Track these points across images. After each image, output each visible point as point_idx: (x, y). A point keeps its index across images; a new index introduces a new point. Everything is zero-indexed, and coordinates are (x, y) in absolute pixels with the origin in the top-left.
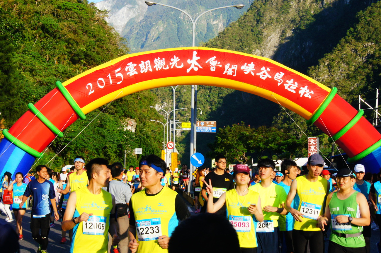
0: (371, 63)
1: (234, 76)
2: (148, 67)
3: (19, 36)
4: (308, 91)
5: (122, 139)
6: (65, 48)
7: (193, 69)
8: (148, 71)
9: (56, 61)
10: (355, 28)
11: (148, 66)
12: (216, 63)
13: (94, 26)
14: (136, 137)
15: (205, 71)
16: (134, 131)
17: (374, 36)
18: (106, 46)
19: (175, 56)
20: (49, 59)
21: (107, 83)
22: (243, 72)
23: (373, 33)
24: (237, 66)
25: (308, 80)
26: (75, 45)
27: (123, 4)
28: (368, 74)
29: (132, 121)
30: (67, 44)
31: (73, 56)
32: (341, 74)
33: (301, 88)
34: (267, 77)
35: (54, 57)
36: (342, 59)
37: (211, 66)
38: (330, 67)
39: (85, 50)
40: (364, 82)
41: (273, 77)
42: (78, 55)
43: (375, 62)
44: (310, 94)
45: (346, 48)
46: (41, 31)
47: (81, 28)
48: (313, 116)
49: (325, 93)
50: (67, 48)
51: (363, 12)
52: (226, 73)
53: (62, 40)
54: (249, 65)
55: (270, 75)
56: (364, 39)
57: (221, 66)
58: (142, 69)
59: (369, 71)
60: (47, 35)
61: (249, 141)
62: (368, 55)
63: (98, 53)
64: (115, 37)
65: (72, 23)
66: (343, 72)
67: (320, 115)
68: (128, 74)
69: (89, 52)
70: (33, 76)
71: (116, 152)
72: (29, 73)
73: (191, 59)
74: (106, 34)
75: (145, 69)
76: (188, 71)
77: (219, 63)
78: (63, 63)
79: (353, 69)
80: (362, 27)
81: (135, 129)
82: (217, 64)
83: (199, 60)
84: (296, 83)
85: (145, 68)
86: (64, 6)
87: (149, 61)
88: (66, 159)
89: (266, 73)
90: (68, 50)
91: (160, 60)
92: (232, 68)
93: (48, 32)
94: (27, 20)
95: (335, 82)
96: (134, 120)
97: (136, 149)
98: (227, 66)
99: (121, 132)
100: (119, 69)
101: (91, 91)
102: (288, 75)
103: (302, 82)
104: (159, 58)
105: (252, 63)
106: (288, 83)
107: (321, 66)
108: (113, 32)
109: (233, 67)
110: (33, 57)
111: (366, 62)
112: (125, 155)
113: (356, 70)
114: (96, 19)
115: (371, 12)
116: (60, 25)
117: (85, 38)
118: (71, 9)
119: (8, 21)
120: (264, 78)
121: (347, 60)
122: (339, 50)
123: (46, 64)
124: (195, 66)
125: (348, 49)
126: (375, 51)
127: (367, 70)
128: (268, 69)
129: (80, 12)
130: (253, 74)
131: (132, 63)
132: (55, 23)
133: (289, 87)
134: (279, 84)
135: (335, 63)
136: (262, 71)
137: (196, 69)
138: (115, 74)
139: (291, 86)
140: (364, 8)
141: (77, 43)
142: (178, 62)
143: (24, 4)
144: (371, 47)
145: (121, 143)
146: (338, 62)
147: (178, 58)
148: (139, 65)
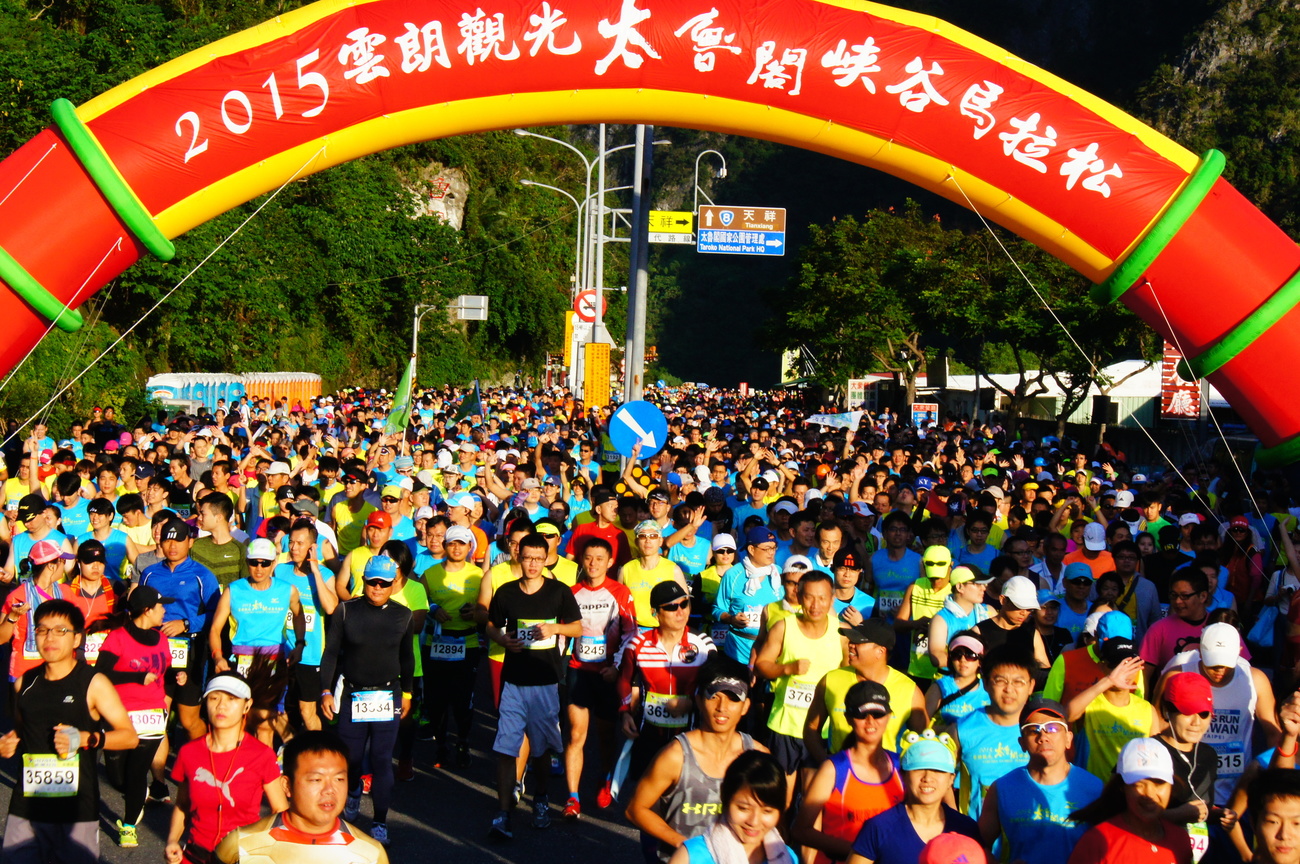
1: (791, 93)
2: (435, 48)
4: (1099, 165)
5: (404, 253)
7: (620, 59)
8: (434, 64)
11: (434, 43)
12: (719, 38)
14: (466, 242)
15: (671, 70)
16: (454, 219)
19: (546, 6)
21: (264, 112)
22: (828, 76)
24: (804, 52)
25: (1101, 119)
29: (449, 176)
33: (1072, 153)
34: (932, 102)
37: (695, 48)
41: (955, 101)
44: (1109, 180)
48: (1116, 272)
49: (1172, 176)
52: (761, 82)
54: (855, 48)
55: (943, 95)
57: (737, 51)
58: (407, 56)
61: (926, 293)
67: (1145, 269)
68: (348, 75)
71: (377, 310)
73: (615, 18)
75: (419, 57)
76: (601, 67)
77: (730, 38)
81: (461, 213)
82: (723, 43)
83: (646, 20)
84: (1051, 132)
85: (422, 51)
87: (436, 25)
88: (155, 346)
89: (928, 86)
91: (483, 19)
92: (783, 63)
96: (458, 174)
97: (463, 300)
98: (764, 53)
99: (399, 227)
100: (313, 56)
101: (196, 145)
102: (1020, 96)
103: (1077, 127)
104: (480, 13)
105: (870, 41)
106: (1014, 131)
109: (788, 58)
112: (417, 322)
120: (917, 107)
124: (632, 48)
128: (937, 69)
130: (870, 87)
131: (365, 30)
133: (1021, 147)
134: (978, 134)
136: (912, 75)
137: (634, 62)
138: (296, 75)
139: (1028, 141)
142: (558, 31)
145: (401, 271)
147: (558, 13)
148: (398, 40)
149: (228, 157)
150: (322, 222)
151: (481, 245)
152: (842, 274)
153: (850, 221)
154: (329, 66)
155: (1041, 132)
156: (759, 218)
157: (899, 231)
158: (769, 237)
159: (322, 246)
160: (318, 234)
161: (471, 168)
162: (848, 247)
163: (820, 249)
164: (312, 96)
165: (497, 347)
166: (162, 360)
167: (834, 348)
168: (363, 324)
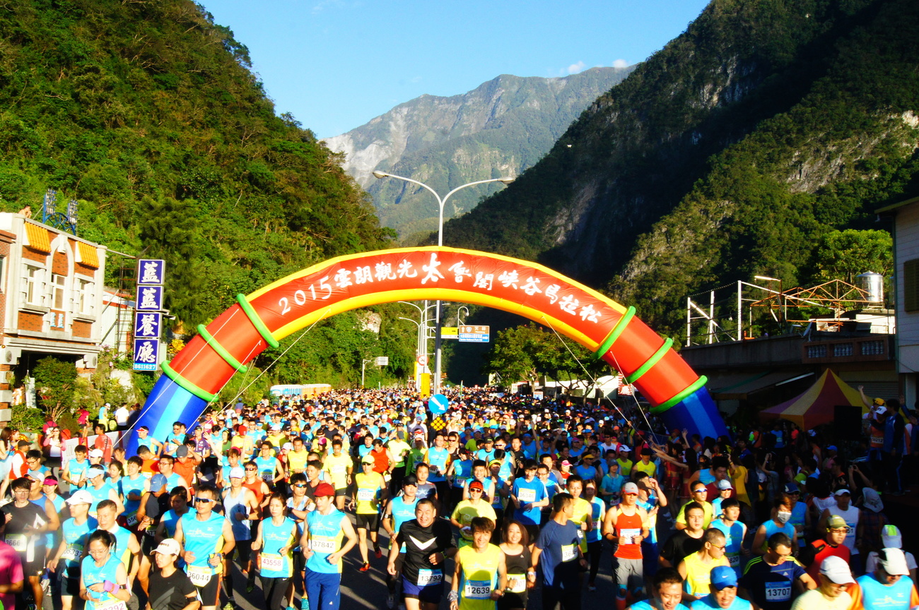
0: (728, 230)
1: (489, 289)
3: (214, 192)
4: (594, 311)
5: (359, 343)
6: (281, 207)
7: (430, 279)
8: (367, 281)
9: (267, 228)
10: (705, 180)
11: (367, 274)
12: (464, 271)
13: (324, 175)
14: (380, 338)
15: (448, 282)
16: (376, 330)
17: (733, 192)
18: (341, 204)
19: (405, 261)
20: (258, 223)
22: (501, 284)
23: (731, 188)
25: (593, 297)
26: (296, 204)
27: (371, 139)
28: (723, 245)
29: (375, 316)
30: (284, 201)
31: (293, 219)
32: (685, 246)
33: (584, 308)
34: (536, 292)
35: (266, 221)
36: (686, 223)
37: (456, 275)
38: (669, 235)
39: (310, 210)
40: (717, 257)
41: (544, 291)
42: (300, 218)
43: (734, 229)
44: (597, 317)
45: (692, 207)
46: (247, 184)
47: (305, 179)
48: (600, 348)
49: (618, 315)
50: (285, 207)
51: (717, 156)
52: (478, 286)
53: (278, 196)
54: (510, 274)
55: (540, 289)
56: (718, 195)
57: (470, 275)
58: (358, 278)
59: (725, 242)
60: (256, 188)
61: (538, 354)
62: (724, 219)
63: (330, 215)
64: (355, 192)
65: (292, 171)
66: (688, 243)
67: (609, 347)
68: (338, 285)
69: (316, 214)
70: (234, 249)
71: (350, 362)
72: (226, 245)
73: (428, 265)
74: (342, 187)
75: (362, 279)
76: (424, 282)
78: (278, 230)
79: (702, 238)
80: (715, 179)
81: (378, 328)
82: (465, 273)
83: (439, 266)
84: (577, 301)
85: (363, 277)
86: (282, 146)
87: (368, 268)
88: (274, 375)
89: (534, 286)
90: (286, 210)
91: (384, 265)
92: (485, 279)
93: (257, 184)
94: (228, 167)
95: (676, 257)
96: (378, 315)
97: (380, 358)
98: (479, 275)
99: (357, 334)
101: (286, 309)
102: (566, 290)
103: (585, 299)
104: (383, 263)
105: (515, 271)
106: (564, 301)
107: (656, 233)
108: (353, 185)
109: (487, 277)
110: (235, 221)
111: (722, 228)
112: (364, 365)
113: (706, 240)
114: (328, 165)
115: (729, 157)
116: (276, 174)
117: (311, 193)
118: (291, 152)
119: (200, 169)
120: (530, 293)
121: (693, 225)
122: (681, 211)
123: (253, 232)
124: (434, 275)
125: (695, 210)
126: (734, 213)
127: (722, 241)
128: (538, 280)
129: (304, 156)
130: (515, 287)
131: (344, 269)
132: (268, 171)
133: (567, 306)
134: (552, 302)
135: (677, 230)
136: (529, 283)
137: (435, 280)
138: (320, 285)
139: (569, 304)
140: (718, 151)
141: (299, 200)
142: (409, 269)
143: (225, 143)
144: (729, 207)
145: (358, 349)
146: (681, 229)
147: (409, 263)
148: (355, 273)
149: (297, 313)
150: (331, 332)
151: (386, 339)
152: (509, 348)
153: (511, 330)
154: (331, 281)
155: (573, 301)
156: (480, 330)
157: (528, 333)
158: (484, 336)
159: (330, 340)
160: (329, 336)
161: (381, 312)
162: (511, 339)
163: (501, 340)
164: (326, 292)
165: (391, 374)
166: (276, 380)
167: (507, 373)
168: (346, 367)
